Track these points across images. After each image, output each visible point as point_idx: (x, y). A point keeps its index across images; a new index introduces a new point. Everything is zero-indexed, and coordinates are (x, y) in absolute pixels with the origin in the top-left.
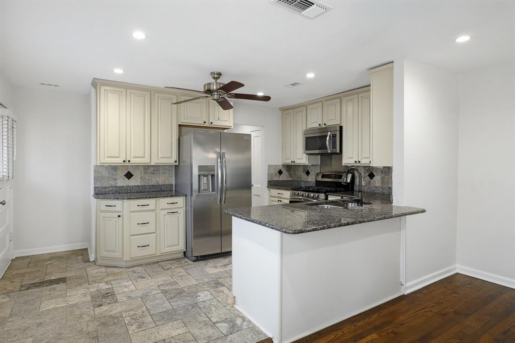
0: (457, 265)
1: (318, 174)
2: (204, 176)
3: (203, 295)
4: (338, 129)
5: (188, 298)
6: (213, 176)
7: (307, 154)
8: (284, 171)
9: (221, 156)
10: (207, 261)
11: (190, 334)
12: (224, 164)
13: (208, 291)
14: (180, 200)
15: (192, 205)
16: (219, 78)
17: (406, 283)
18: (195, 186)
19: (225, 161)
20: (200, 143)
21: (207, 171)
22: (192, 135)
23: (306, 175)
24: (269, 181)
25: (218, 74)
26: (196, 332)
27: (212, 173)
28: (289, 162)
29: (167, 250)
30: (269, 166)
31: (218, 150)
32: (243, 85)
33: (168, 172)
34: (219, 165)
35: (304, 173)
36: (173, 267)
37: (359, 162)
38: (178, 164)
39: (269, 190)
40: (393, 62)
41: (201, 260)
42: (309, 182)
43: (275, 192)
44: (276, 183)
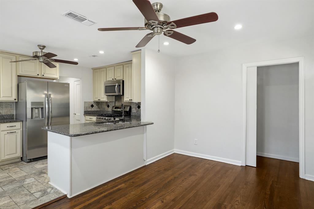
0: (175, 149)
1: (113, 107)
2: (36, 108)
3: (29, 180)
4: (122, 82)
5: (18, 183)
6: (42, 108)
7: (106, 95)
8: (95, 105)
9: (48, 96)
10: (38, 161)
11: (13, 202)
12: (50, 101)
13: (33, 177)
14: (18, 125)
15: (27, 127)
16: (44, 49)
17: (147, 159)
18: (29, 115)
19: (51, 99)
20: (32, 88)
21: (38, 106)
22: (26, 83)
23: (107, 107)
24: (85, 111)
25: (43, 47)
26: (18, 200)
27: (42, 106)
28: (97, 100)
29: (7, 157)
30: (85, 102)
31: (46, 92)
32: (56, 55)
33: (10, 106)
34: (47, 101)
35: (107, 106)
36: (10, 168)
37: (132, 100)
38: (17, 101)
39: (85, 117)
40: (141, 50)
41: (33, 161)
42: (109, 111)
43: (88, 117)
44: (89, 113)
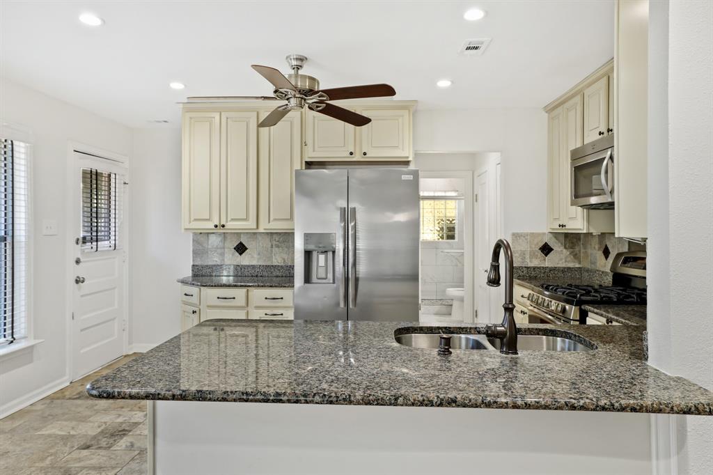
2: (319, 252)
7: (582, 207)
8: (557, 247)
9: (347, 217)
14: (288, 295)
19: (355, 225)
30: (516, 235)
31: (342, 203)
34: (342, 232)
35: (601, 253)
42: (607, 273)
44: (534, 274)
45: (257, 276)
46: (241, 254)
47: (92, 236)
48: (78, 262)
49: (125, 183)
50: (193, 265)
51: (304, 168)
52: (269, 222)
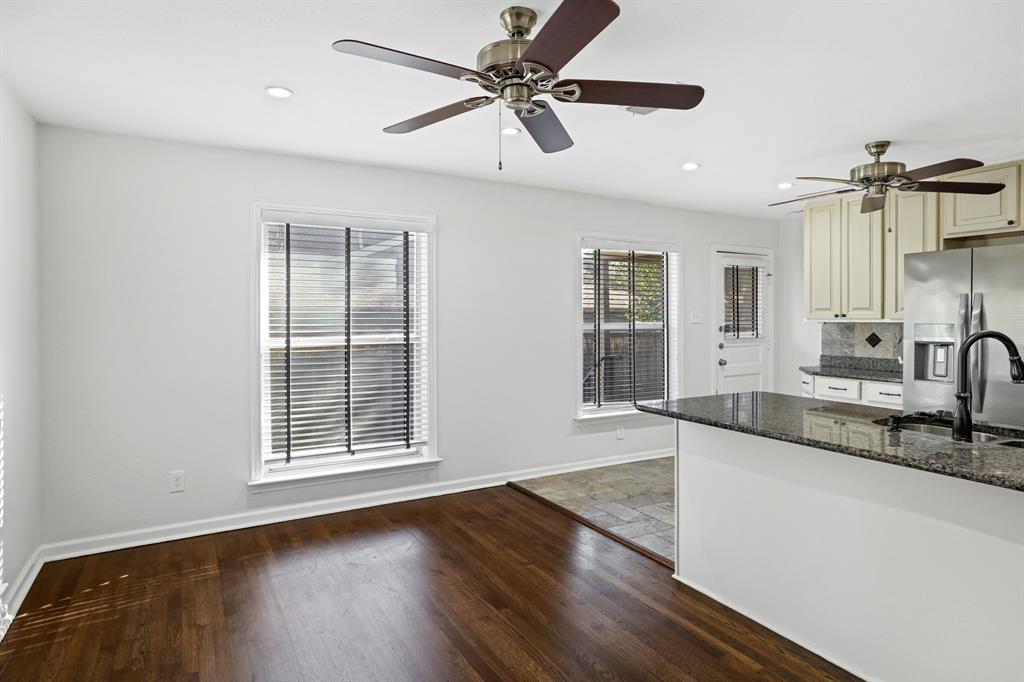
9: (970, 304)
31: (964, 289)
45: (892, 371)
46: (873, 346)
47: (733, 326)
48: (721, 346)
49: (769, 275)
50: (822, 356)
51: (941, 248)
52: (896, 311)
